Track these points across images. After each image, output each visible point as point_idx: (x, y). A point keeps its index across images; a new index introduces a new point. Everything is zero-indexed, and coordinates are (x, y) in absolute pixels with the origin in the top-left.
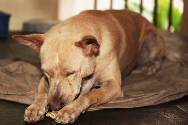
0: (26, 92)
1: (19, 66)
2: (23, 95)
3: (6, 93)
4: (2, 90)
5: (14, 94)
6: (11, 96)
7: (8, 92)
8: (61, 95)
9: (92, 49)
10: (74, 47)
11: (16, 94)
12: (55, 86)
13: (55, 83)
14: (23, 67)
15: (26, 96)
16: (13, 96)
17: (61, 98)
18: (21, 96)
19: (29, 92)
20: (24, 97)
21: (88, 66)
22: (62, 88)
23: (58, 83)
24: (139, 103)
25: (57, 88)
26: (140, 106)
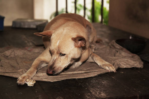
0: (18, 70)
1: (12, 52)
2: (15, 72)
3: (4, 71)
4: (2, 69)
5: (10, 72)
6: (8, 73)
7: (6, 70)
8: (54, 66)
9: (81, 44)
10: (70, 39)
11: (11, 72)
12: (53, 60)
13: (54, 58)
14: (14, 53)
15: (17, 73)
16: (9, 73)
17: (54, 68)
18: (14, 73)
19: (19, 70)
20: (16, 73)
21: (76, 53)
22: (56, 62)
23: (55, 59)
24: (88, 75)
25: (54, 62)
26: (88, 77)
